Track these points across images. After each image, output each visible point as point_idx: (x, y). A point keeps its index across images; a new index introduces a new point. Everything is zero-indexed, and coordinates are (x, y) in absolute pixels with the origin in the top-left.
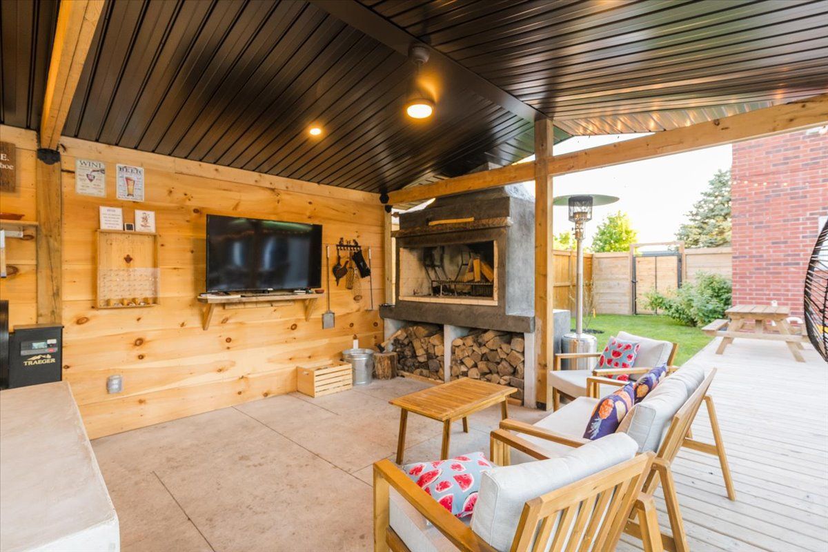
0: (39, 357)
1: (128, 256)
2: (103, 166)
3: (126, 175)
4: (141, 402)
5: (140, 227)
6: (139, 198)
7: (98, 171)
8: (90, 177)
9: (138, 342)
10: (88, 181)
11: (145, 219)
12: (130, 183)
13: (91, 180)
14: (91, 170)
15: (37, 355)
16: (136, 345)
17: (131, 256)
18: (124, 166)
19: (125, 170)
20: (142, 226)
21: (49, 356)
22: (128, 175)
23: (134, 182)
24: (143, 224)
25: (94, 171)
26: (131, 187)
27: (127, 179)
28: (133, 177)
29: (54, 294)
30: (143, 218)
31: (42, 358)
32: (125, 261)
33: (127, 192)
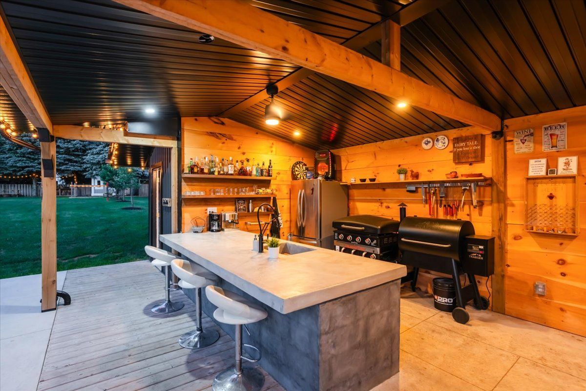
0: (475, 255)
1: (551, 194)
2: (532, 131)
3: (550, 132)
4: (562, 310)
5: (562, 170)
6: (562, 147)
7: (529, 135)
8: (523, 141)
9: (560, 262)
10: (521, 144)
11: (567, 164)
12: (554, 137)
13: (523, 143)
14: (523, 136)
15: (475, 253)
16: (558, 263)
17: (554, 194)
18: (548, 126)
19: (549, 128)
20: (564, 169)
21: (480, 256)
22: (552, 132)
23: (557, 136)
24: (565, 168)
25: (525, 136)
26: (554, 141)
27: (551, 135)
28: (557, 132)
29: (500, 219)
30: (565, 163)
31: (477, 256)
32: (548, 199)
33: (551, 145)
